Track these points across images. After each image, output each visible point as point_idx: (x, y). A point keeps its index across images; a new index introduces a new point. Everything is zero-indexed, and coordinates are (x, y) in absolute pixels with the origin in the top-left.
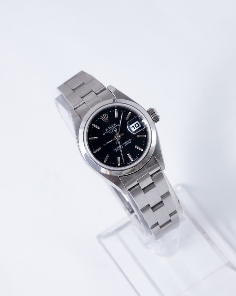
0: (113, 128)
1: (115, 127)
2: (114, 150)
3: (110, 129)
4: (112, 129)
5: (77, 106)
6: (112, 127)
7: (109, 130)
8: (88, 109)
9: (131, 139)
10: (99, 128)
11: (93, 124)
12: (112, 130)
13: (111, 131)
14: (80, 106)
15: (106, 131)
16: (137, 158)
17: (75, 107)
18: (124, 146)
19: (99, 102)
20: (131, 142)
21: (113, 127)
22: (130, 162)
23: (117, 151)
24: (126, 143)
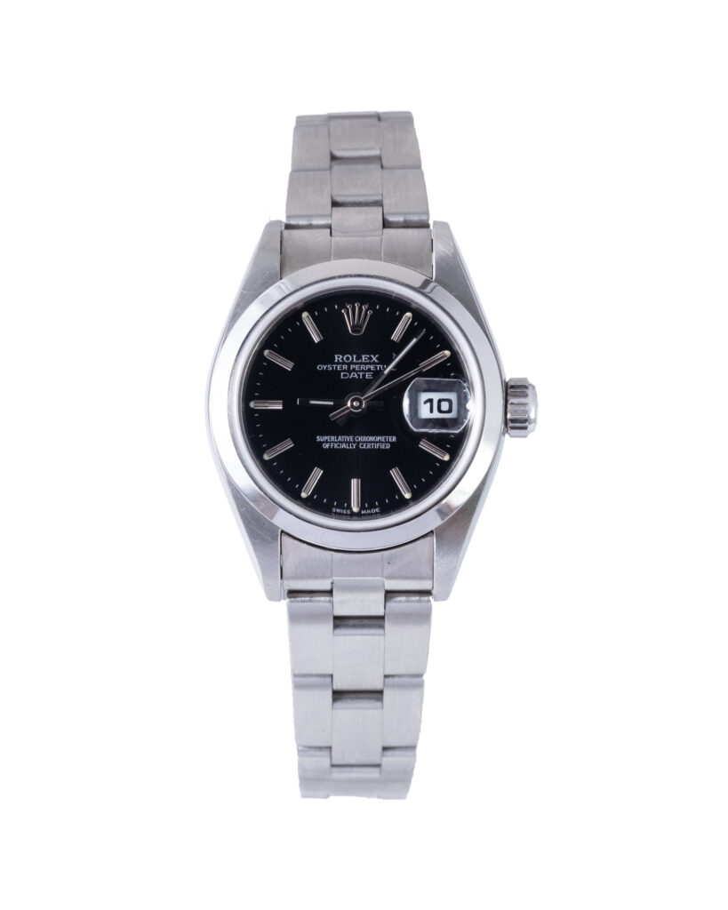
0: (363, 367)
1: (372, 367)
2: (319, 439)
3: (352, 363)
4: (357, 367)
5: (302, 222)
6: (361, 363)
7: (344, 363)
8: (325, 256)
9: (394, 439)
10: (316, 339)
11: (305, 315)
12: (354, 370)
13: (349, 371)
14: (310, 227)
15: (332, 361)
16: (377, 510)
17: (293, 222)
18: (357, 446)
19: (371, 254)
20: (388, 446)
21: (365, 364)
22: (343, 508)
23: (327, 446)
24: (371, 438)
